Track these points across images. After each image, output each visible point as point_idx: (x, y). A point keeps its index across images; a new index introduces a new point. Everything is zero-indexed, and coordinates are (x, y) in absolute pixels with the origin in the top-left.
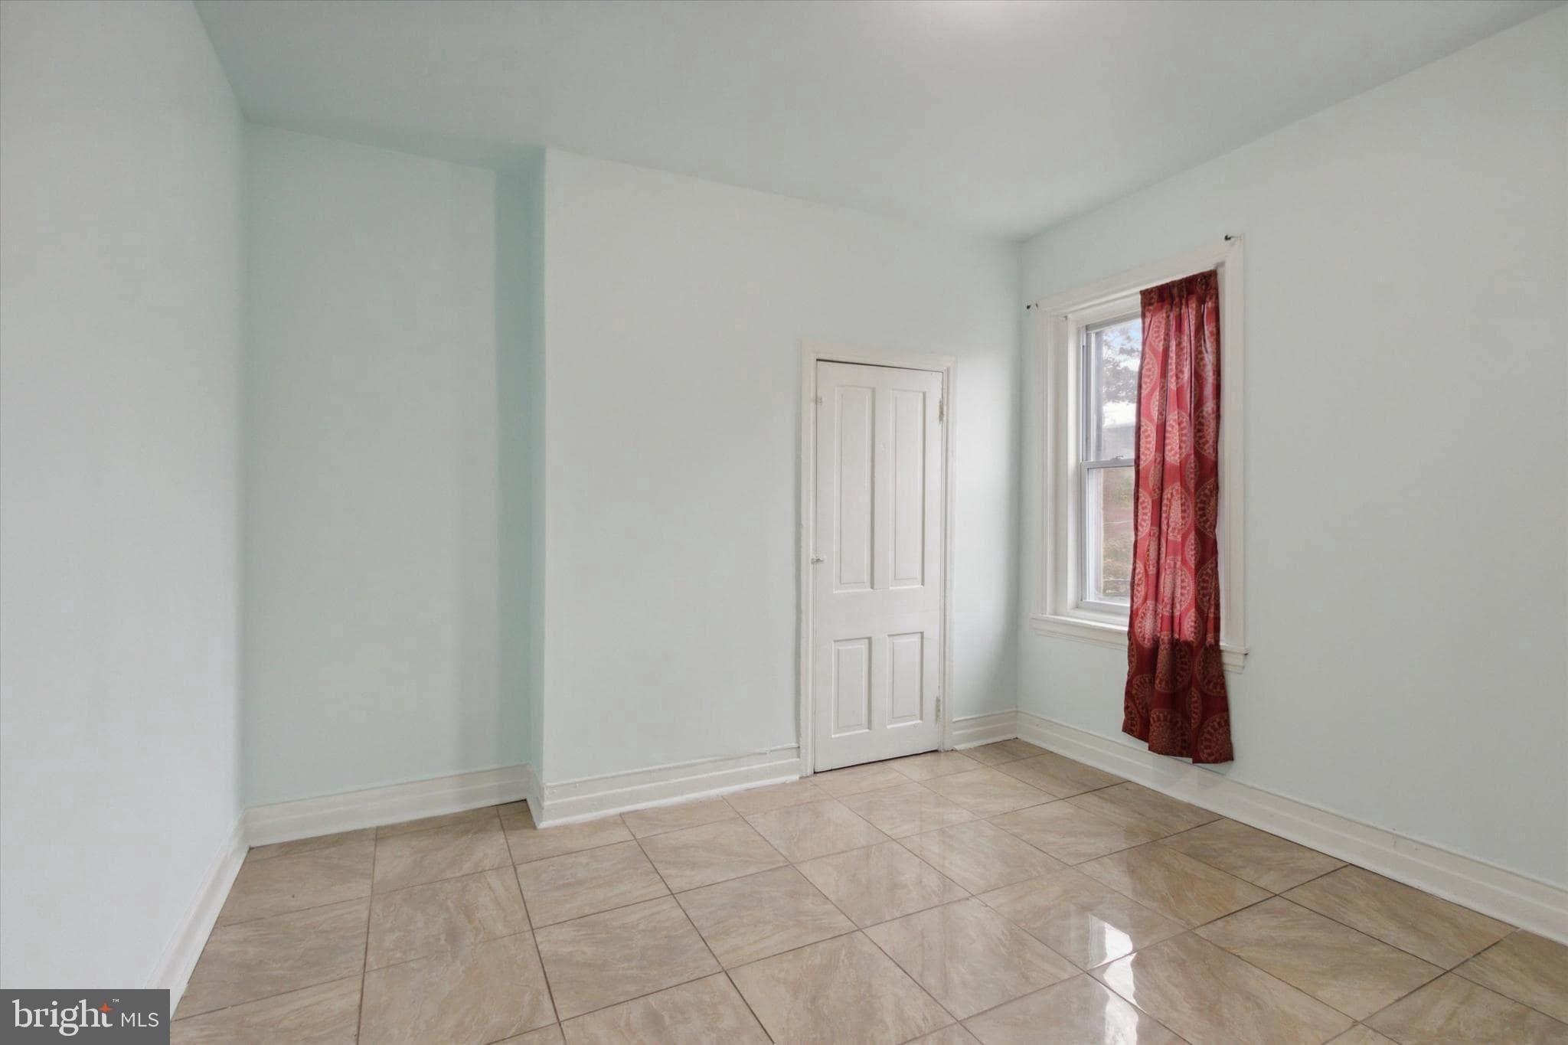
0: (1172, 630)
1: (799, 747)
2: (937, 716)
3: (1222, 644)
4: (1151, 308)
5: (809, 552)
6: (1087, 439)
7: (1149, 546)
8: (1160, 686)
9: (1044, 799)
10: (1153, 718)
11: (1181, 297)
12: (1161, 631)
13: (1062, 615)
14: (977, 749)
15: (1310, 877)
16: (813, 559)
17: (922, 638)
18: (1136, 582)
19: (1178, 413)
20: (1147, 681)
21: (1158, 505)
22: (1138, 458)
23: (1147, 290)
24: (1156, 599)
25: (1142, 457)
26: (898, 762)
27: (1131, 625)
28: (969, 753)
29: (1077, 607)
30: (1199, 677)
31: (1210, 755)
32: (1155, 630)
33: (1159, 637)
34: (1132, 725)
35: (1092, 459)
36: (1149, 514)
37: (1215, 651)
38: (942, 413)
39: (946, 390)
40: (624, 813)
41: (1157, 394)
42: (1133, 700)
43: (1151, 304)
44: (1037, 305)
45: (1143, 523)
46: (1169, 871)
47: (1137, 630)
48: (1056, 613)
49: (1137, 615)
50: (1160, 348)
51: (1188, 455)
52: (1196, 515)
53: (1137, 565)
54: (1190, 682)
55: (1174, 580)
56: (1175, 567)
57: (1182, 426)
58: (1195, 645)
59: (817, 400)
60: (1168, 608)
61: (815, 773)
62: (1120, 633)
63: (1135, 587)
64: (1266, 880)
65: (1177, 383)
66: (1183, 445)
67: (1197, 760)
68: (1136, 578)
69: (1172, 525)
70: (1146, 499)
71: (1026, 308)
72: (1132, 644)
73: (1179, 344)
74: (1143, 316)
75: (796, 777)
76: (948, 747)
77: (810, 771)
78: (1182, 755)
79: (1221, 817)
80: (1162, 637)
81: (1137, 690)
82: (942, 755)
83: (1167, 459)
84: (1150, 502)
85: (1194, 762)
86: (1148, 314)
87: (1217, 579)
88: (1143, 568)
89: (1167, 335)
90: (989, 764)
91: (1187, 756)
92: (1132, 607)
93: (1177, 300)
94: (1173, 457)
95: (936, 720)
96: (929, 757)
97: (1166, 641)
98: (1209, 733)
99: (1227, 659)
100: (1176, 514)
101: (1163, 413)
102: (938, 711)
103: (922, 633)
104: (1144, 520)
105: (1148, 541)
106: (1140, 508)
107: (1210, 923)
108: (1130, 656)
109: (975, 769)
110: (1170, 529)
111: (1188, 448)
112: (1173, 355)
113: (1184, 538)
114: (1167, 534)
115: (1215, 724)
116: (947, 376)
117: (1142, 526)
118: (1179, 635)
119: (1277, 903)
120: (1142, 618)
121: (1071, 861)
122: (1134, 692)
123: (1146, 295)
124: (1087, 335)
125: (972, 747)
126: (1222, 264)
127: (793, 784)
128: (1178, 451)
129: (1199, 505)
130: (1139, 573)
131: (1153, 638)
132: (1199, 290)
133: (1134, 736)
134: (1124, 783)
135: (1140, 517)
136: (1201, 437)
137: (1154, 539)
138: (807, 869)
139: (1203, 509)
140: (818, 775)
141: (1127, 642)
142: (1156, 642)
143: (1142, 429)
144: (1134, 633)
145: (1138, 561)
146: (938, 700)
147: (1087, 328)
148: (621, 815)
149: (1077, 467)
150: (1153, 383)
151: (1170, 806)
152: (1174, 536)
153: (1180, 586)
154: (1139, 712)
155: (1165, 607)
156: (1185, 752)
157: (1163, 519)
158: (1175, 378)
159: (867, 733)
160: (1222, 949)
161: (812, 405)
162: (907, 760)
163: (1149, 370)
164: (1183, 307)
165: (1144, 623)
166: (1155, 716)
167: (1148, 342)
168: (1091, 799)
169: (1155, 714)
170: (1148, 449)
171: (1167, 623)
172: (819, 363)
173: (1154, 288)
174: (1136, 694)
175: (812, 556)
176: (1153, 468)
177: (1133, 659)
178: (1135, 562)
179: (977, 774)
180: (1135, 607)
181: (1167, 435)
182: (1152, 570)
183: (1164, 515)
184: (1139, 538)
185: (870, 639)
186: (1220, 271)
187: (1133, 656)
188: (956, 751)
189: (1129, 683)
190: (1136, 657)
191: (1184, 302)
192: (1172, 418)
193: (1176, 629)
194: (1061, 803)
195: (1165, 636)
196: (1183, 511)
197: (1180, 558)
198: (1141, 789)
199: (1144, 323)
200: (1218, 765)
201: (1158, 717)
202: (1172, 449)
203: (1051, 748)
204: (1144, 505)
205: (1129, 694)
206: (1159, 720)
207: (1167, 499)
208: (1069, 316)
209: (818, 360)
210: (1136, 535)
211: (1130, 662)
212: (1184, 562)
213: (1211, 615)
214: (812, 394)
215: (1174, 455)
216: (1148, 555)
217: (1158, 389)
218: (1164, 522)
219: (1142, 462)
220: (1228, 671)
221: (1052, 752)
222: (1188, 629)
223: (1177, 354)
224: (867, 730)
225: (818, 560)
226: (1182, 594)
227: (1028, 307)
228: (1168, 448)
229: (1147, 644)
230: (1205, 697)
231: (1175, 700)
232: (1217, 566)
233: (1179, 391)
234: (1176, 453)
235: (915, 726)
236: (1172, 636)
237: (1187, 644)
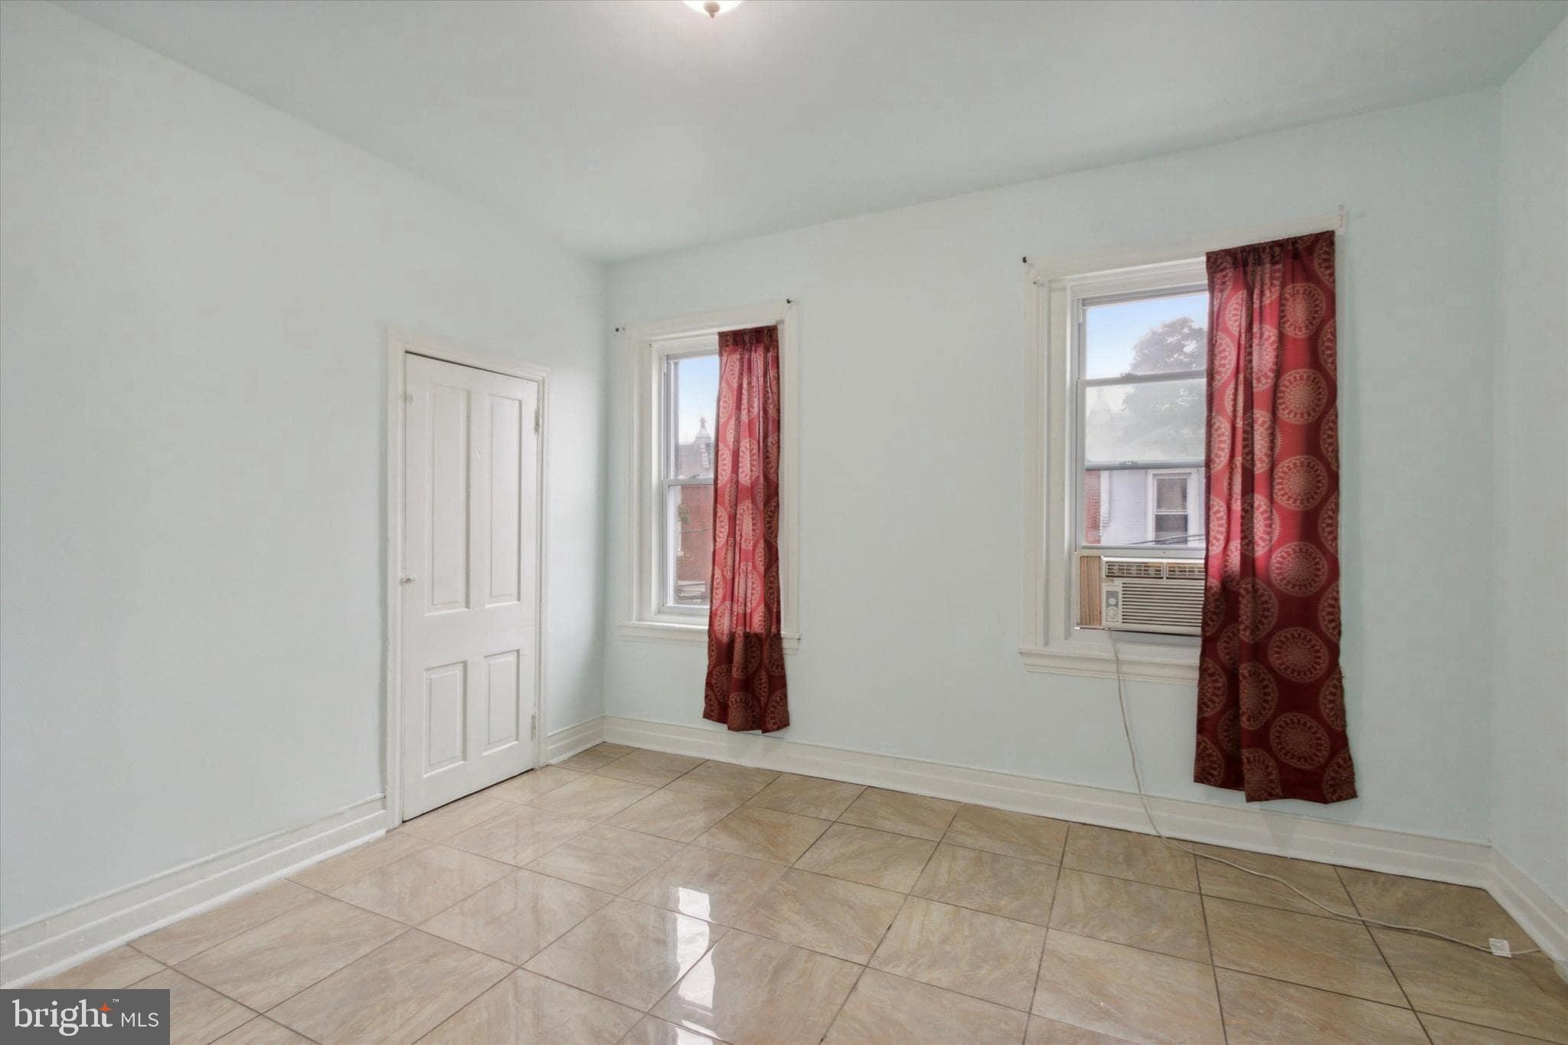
0: (745, 625)
1: (385, 797)
2: (533, 734)
3: (782, 632)
4: (727, 348)
5: (396, 572)
6: (668, 457)
7: (726, 554)
8: (736, 673)
9: (647, 791)
10: (732, 702)
11: (751, 344)
12: (737, 627)
13: (648, 621)
14: (570, 759)
15: (848, 803)
16: (402, 579)
17: (518, 656)
18: (715, 586)
19: (750, 441)
20: (725, 670)
21: (733, 519)
22: (716, 479)
23: (724, 332)
24: (732, 601)
25: (719, 477)
26: (495, 789)
27: (711, 624)
28: (564, 765)
29: (659, 612)
30: (767, 661)
31: (774, 724)
32: (731, 626)
33: (735, 633)
34: (712, 711)
35: (672, 476)
36: (727, 527)
37: (778, 637)
38: (537, 424)
39: (541, 399)
40: (134, 941)
41: (733, 422)
42: (713, 690)
43: (727, 346)
44: (624, 329)
45: (721, 535)
46: (760, 824)
47: (717, 628)
48: (640, 620)
49: (716, 614)
50: (735, 385)
51: (758, 477)
52: (765, 527)
53: (716, 572)
54: (760, 666)
55: (746, 582)
56: (747, 573)
57: (753, 452)
58: (764, 636)
59: (406, 398)
60: (743, 607)
61: (403, 822)
62: (700, 632)
63: (714, 590)
64: (825, 813)
65: (749, 416)
66: (754, 469)
67: (765, 731)
68: (715, 583)
69: (744, 536)
70: (723, 514)
71: (614, 330)
72: (712, 640)
73: (749, 383)
74: (721, 355)
75: (382, 832)
76: (542, 764)
77: (397, 822)
78: (752, 728)
79: (782, 773)
80: (738, 632)
81: (716, 679)
82: (539, 772)
83: (740, 480)
84: (727, 517)
85: (763, 733)
86: (725, 354)
87: (778, 580)
88: (720, 573)
89: (741, 374)
90: (588, 771)
91: (756, 729)
92: (711, 608)
93: (748, 345)
94: (745, 478)
95: (532, 738)
96: (525, 777)
97: (741, 635)
98: (774, 707)
99: (786, 644)
100: (748, 526)
101: (737, 441)
102: (534, 727)
103: (518, 651)
104: (721, 532)
105: (724, 550)
106: (717, 521)
107: (801, 856)
108: (710, 650)
109: (575, 779)
110: (743, 540)
111: (758, 472)
112: (745, 392)
113: (755, 546)
114: (741, 544)
115: (778, 698)
116: (542, 385)
117: (720, 537)
118: (750, 628)
119: (835, 827)
120: (721, 617)
121: (689, 839)
122: (714, 681)
123: (723, 336)
124: (668, 363)
125: (566, 758)
126: (782, 322)
127: (379, 841)
128: (749, 473)
129: (767, 519)
130: (717, 578)
131: (730, 634)
132: (766, 340)
133: (713, 720)
134: (704, 763)
135: (718, 529)
136: (768, 463)
137: (731, 549)
138: (436, 927)
139: (769, 522)
140: (408, 823)
141: (706, 639)
142: (732, 636)
143: (720, 453)
144: (714, 631)
145: (716, 568)
146: (533, 717)
147: (668, 357)
148: (128, 944)
149: (659, 484)
150: (729, 412)
151: (742, 773)
152: (747, 546)
153: (751, 587)
154: (718, 700)
155: (740, 606)
156: (754, 726)
157: (737, 532)
158: (746, 411)
159: (462, 764)
160: (816, 873)
161: (400, 402)
162: (504, 785)
163: (726, 402)
164: (753, 352)
165: (722, 621)
166: (733, 699)
167: (724, 377)
168: (682, 783)
169: (734, 698)
170: (725, 470)
171: (741, 621)
172: (408, 355)
173: (729, 332)
174: (716, 683)
175: (400, 575)
176: (729, 486)
177: (713, 654)
178: (713, 569)
179: (578, 783)
180: (714, 608)
181: (740, 459)
182: (729, 576)
183: (737, 528)
184: (717, 547)
185: (465, 664)
186: (779, 327)
187: (713, 651)
188: (552, 765)
189: (710, 674)
190: (716, 651)
191: (753, 349)
192: (745, 444)
193: (748, 624)
194: (662, 792)
195: (740, 631)
196: (754, 525)
197: (751, 564)
198: (718, 764)
199: (721, 360)
200: (780, 731)
201: (736, 700)
202: (743, 472)
203: (637, 745)
204: (721, 519)
205: (709, 684)
206: (736, 702)
207: (740, 514)
208: (653, 344)
209: (407, 352)
210: (715, 545)
211: (710, 656)
212: (754, 567)
213: (775, 610)
214: (400, 391)
215: (745, 477)
216: (725, 562)
217: (734, 419)
218: (738, 534)
219: (719, 482)
220: (787, 654)
221: (638, 749)
222: (757, 624)
223: (748, 391)
224: (463, 762)
225: (408, 580)
226: (752, 594)
227: (617, 330)
228: (740, 470)
229: (725, 639)
230: (770, 677)
231: (747, 684)
232: (778, 570)
233: (750, 423)
234: (747, 475)
235: (511, 748)
236: (745, 629)
237: (756, 635)
